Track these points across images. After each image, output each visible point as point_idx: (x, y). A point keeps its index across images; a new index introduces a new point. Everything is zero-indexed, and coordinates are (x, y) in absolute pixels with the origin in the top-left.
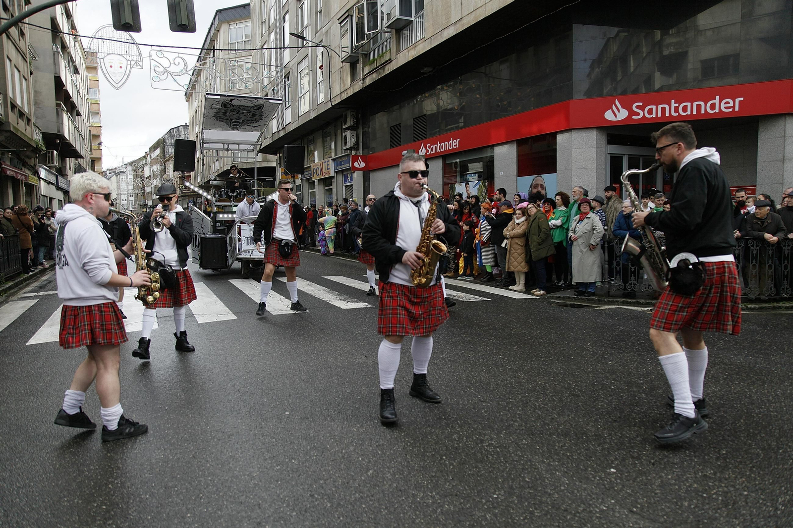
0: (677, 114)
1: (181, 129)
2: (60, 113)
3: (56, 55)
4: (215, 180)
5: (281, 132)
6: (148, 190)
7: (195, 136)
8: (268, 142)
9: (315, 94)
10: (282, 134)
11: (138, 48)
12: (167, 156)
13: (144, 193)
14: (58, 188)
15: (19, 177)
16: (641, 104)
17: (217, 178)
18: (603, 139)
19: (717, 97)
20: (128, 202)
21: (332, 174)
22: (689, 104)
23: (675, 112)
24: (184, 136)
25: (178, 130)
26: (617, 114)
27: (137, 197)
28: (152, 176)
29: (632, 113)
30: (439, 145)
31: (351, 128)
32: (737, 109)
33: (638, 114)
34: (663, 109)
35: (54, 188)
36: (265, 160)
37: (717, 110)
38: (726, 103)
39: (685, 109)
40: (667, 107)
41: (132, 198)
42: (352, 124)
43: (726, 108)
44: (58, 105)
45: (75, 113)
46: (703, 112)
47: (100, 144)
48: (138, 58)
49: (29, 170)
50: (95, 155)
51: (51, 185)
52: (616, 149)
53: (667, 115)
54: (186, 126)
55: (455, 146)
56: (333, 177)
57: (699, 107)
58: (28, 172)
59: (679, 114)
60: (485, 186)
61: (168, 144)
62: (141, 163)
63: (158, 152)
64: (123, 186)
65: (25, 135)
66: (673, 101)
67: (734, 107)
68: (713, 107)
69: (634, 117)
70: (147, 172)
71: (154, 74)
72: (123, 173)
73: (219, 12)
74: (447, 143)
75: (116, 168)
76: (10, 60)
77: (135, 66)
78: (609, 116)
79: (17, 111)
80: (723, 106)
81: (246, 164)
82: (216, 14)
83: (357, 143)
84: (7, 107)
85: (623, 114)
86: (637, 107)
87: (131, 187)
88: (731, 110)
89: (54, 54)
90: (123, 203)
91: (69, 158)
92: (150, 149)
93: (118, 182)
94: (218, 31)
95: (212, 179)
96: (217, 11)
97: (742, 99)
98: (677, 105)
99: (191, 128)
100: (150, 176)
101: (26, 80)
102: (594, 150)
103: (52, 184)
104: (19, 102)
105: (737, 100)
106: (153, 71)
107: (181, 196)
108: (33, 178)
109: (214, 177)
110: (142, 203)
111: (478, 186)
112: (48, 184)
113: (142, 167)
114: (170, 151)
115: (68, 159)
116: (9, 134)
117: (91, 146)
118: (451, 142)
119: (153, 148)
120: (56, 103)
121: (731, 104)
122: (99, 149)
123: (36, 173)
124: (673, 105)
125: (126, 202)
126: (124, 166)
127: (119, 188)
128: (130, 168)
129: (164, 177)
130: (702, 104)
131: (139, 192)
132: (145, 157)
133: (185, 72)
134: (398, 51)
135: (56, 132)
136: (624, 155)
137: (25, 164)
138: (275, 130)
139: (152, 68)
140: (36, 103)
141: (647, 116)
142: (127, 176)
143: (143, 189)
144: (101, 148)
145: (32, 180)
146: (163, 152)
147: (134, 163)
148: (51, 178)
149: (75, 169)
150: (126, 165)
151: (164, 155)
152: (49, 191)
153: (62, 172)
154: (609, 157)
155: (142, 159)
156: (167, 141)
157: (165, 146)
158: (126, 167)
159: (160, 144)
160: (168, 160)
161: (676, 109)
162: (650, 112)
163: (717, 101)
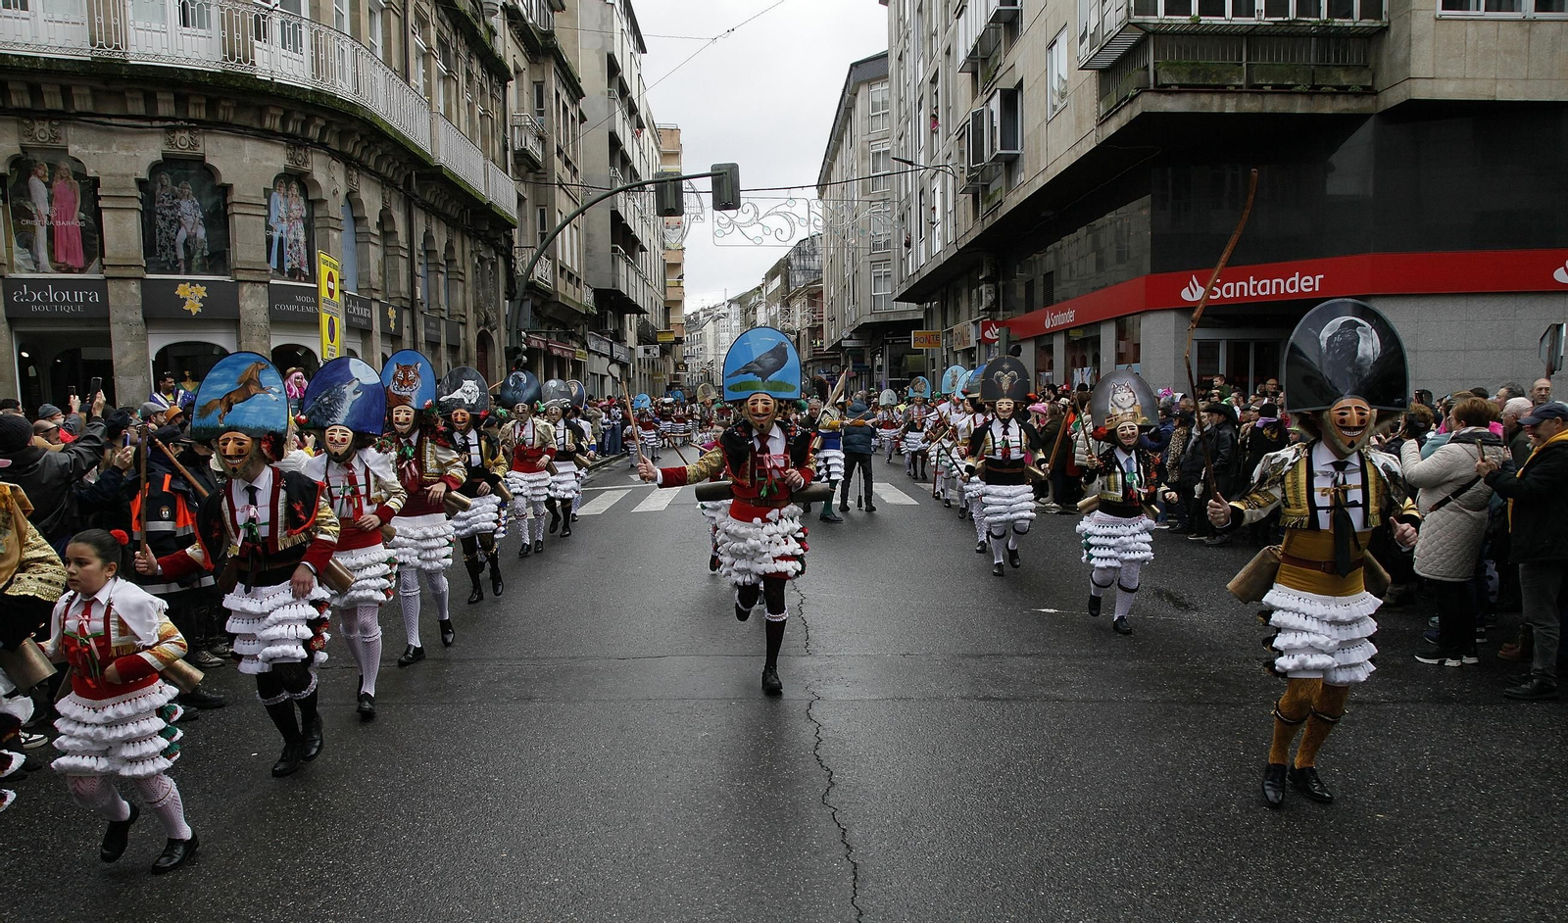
2: (616, 260)
3: (614, 182)
4: (850, 338)
5: (918, 275)
10: (920, 278)
11: (699, 197)
12: (793, 288)
14: (613, 361)
15: (566, 354)
19: (1297, 274)
21: (973, 343)
22: (1268, 282)
25: (813, 243)
26: (1194, 293)
29: (1209, 291)
31: (986, 280)
32: (1317, 289)
33: (1216, 293)
34: (1242, 287)
35: (605, 361)
38: (1305, 281)
42: (989, 273)
43: (1306, 287)
44: (614, 250)
47: (681, 277)
48: (699, 210)
49: (577, 341)
50: (672, 295)
51: (602, 358)
52: (1204, 334)
56: (975, 348)
57: (1278, 284)
58: (575, 345)
61: (795, 268)
62: (753, 301)
63: (777, 282)
64: (725, 339)
65: (574, 301)
66: (1251, 278)
67: (1314, 286)
68: (1292, 285)
70: (761, 317)
71: (717, 227)
72: (726, 316)
73: (854, 66)
75: (712, 309)
76: (561, 213)
77: (695, 220)
78: (1186, 295)
79: (566, 274)
80: (1303, 284)
81: (892, 315)
82: (851, 69)
83: (996, 301)
84: (556, 274)
85: (1199, 293)
86: (1214, 284)
89: (611, 181)
91: (631, 313)
92: (767, 276)
93: (717, 332)
94: (856, 95)
95: (846, 337)
96: (852, 65)
101: (577, 228)
102: (1173, 335)
103: (605, 356)
104: (568, 263)
106: (716, 224)
107: (811, 361)
108: (581, 353)
109: (848, 334)
112: (600, 357)
113: (754, 308)
114: (797, 280)
115: (628, 315)
116: (557, 304)
117: (665, 282)
119: (771, 275)
120: (612, 248)
122: (679, 286)
123: (584, 345)
126: (727, 304)
127: (716, 343)
128: (736, 309)
132: (757, 289)
133: (755, 221)
134: (1009, 189)
135: (610, 287)
136: (1221, 340)
137: (573, 336)
138: (911, 270)
139: (715, 220)
140: (588, 250)
142: (730, 323)
144: (684, 284)
145: (581, 355)
146: (786, 282)
147: (741, 300)
148: (605, 349)
149: (638, 328)
150: (731, 301)
151: (788, 288)
152: (600, 366)
153: (618, 337)
154: (1196, 343)
155: (755, 294)
156: (793, 263)
157: (791, 273)
158: (729, 307)
159: (782, 268)
160: (793, 297)
161: (1255, 287)
162: (1228, 291)
163: (1296, 279)
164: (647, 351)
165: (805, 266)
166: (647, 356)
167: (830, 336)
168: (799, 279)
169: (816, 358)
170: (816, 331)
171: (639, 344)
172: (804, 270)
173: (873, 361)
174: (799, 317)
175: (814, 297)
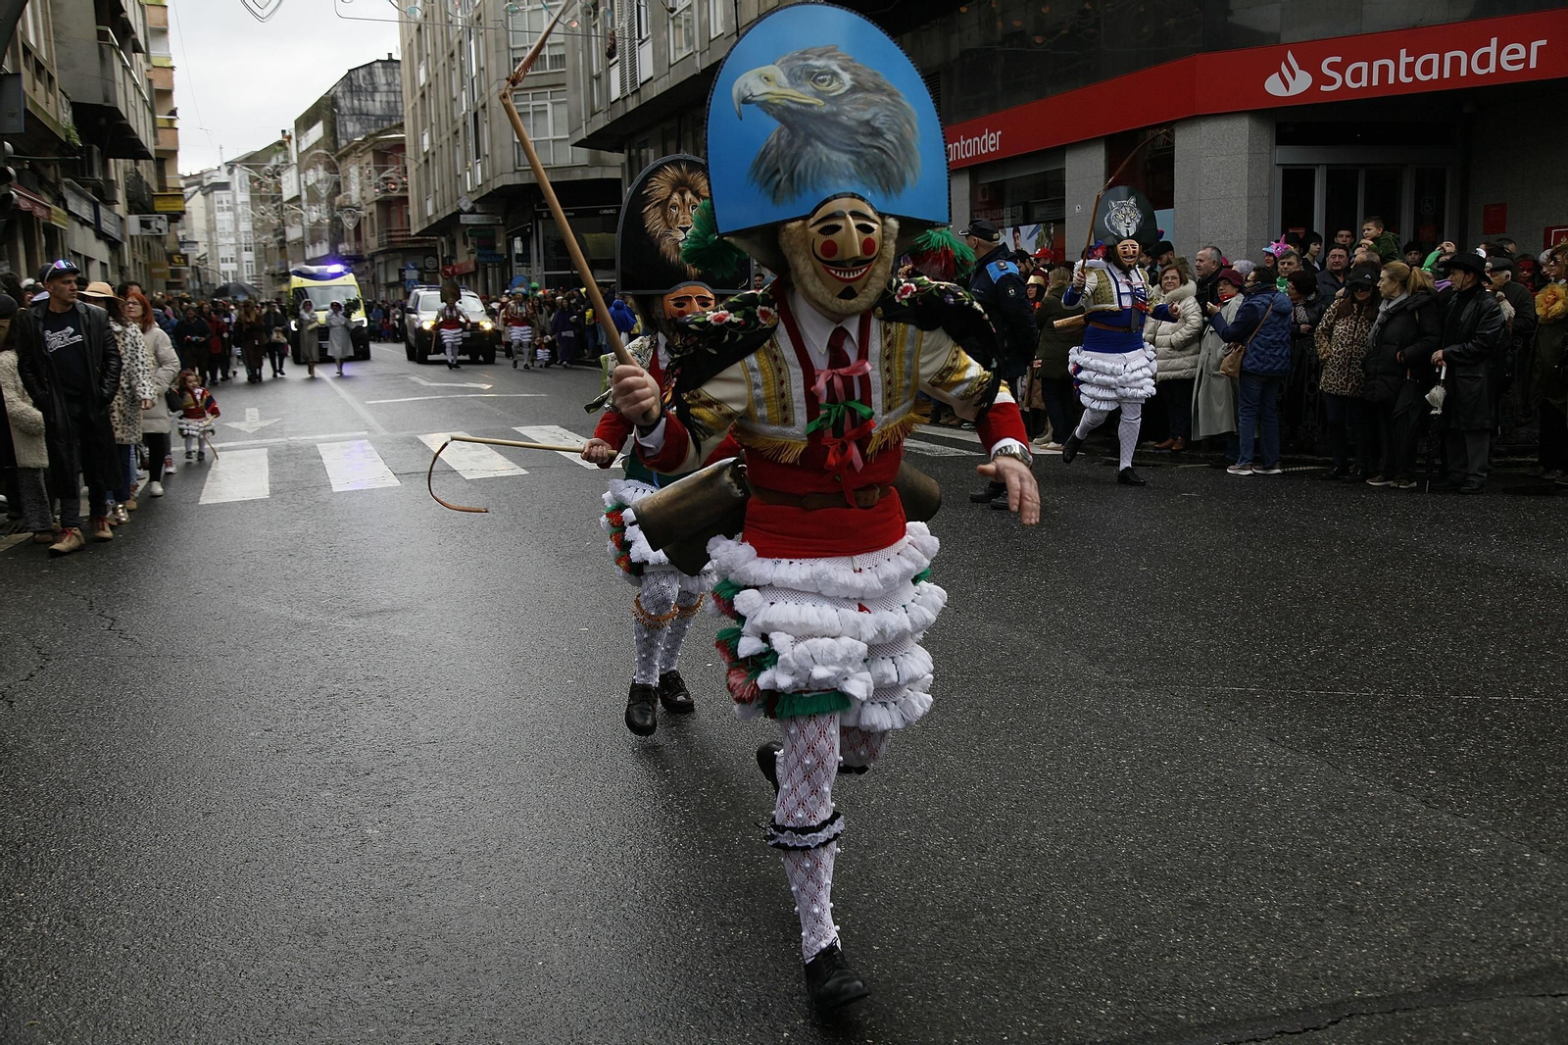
0: (1411, 79)
1: (379, 70)
2: (106, 54)
4: (472, 211)
5: (629, 100)
6: (294, 233)
7: (419, 94)
8: (601, 122)
9: (705, 15)
10: (632, 104)
12: (344, 143)
13: (282, 244)
14: (101, 235)
15: (35, 210)
16: (1338, 59)
17: (478, 206)
18: (1266, 136)
19: (1494, 41)
20: (240, 265)
22: (1436, 57)
23: (1407, 75)
24: (385, 88)
25: (371, 74)
26: (1289, 83)
27: (262, 253)
28: (304, 196)
29: (1320, 79)
30: (963, 143)
32: (1533, 64)
33: (1333, 81)
34: (1384, 69)
35: (90, 233)
36: (596, 163)
37: (1492, 69)
38: (1511, 52)
39: (1427, 68)
40: (1390, 63)
41: (248, 256)
43: (1511, 63)
44: (102, 36)
45: (130, 46)
46: (1463, 73)
47: (173, 112)
49: (48, 193)
50: (164, 143)
51: (86, 228)
52: (1295, 155)
53: (1391, 81)
54: (390, 63)
55: (992, 146)
57: (1456, 61)
58: (47, 200)
59: (1415, 78)
60: (1048, 235)
61: (345, 110)
62: (274, 162)
63: (317, 132)
64: (224, 219)
65: (45, 113)
66: (1403, 52)
67: (1527, 60)
68: (1484, 61)
69: (1323, 88)
70: (290, 185)
72: (225, 186)
74: (977, 139)
75: (201, 174)
78: (1273, 86)
79: (32, 63)
80: (1505, 57)
84: (18, 57)
85: (1302, 82)
86: (1331, 66)
87: (245, 226)
88: (1521, 66)
90: (224, 267)
91: (114, 158)
92: (298, 123)
93: (209, 211)
95: (465, 209)
97: (1544, 42)
98: (1412, 59)
99: (405, 69)
100: (297, 198)
102: (1245, 158)
103: (88, 224)
104: (32, 38)
105: (1534, 45)
108: (57, 214)
109: (470, 205)
110: (276, 268)
111: (1036, 236)
112: (83, 225)
113: (276, 173)
114: (350, 130)
115: (112, 160)
117: (154, 120)
118: (985, 137)
119: (305, 122)
120: (99, 31)
121: (1522, 55)
122: (171, 126)
123: (61, 201)
124: (1404, 59)
125: (233, 267)
126: (225, 168)
127: (211, 228)
128: (241, 174)
129: (338, 200)
130: (1463, 55)
131: (268, 238)
132: (281, 144)
135: (98, 100)
136: (1318, 165)
137: (43, 181)
138: (616, 93)
140: (56, 34)
141: (1351, 85)
142: (234, 197)
143: (280, 231)
144: (177, 124)
145: (59, 217)
146: (332, 131)
147: (251, 161)
148: (85, 211)
149: (127, 185)
150: (231, 166)
151: (336, 142)
152: (84, 241)
153: (103, 195)
154: (1279, 172)
155: (276, 152)
156: (342, 103)
157: (338, 118)
158: (230, 172)
159: (324, 110)
160: (346, 155)
161: (1410, 68)
162: (1357, 75)
163: (1492, 49)
164: (145, 224)
165: (360, 109)
166: (146, 232)
167: (424, 210)
168: (352, 128)
169: (392, 247)
170: (392, 205)
171: (130, 213)
172: (360, 115)
173: (510, 245)
174: (359, 184)
175: (388, 153)
